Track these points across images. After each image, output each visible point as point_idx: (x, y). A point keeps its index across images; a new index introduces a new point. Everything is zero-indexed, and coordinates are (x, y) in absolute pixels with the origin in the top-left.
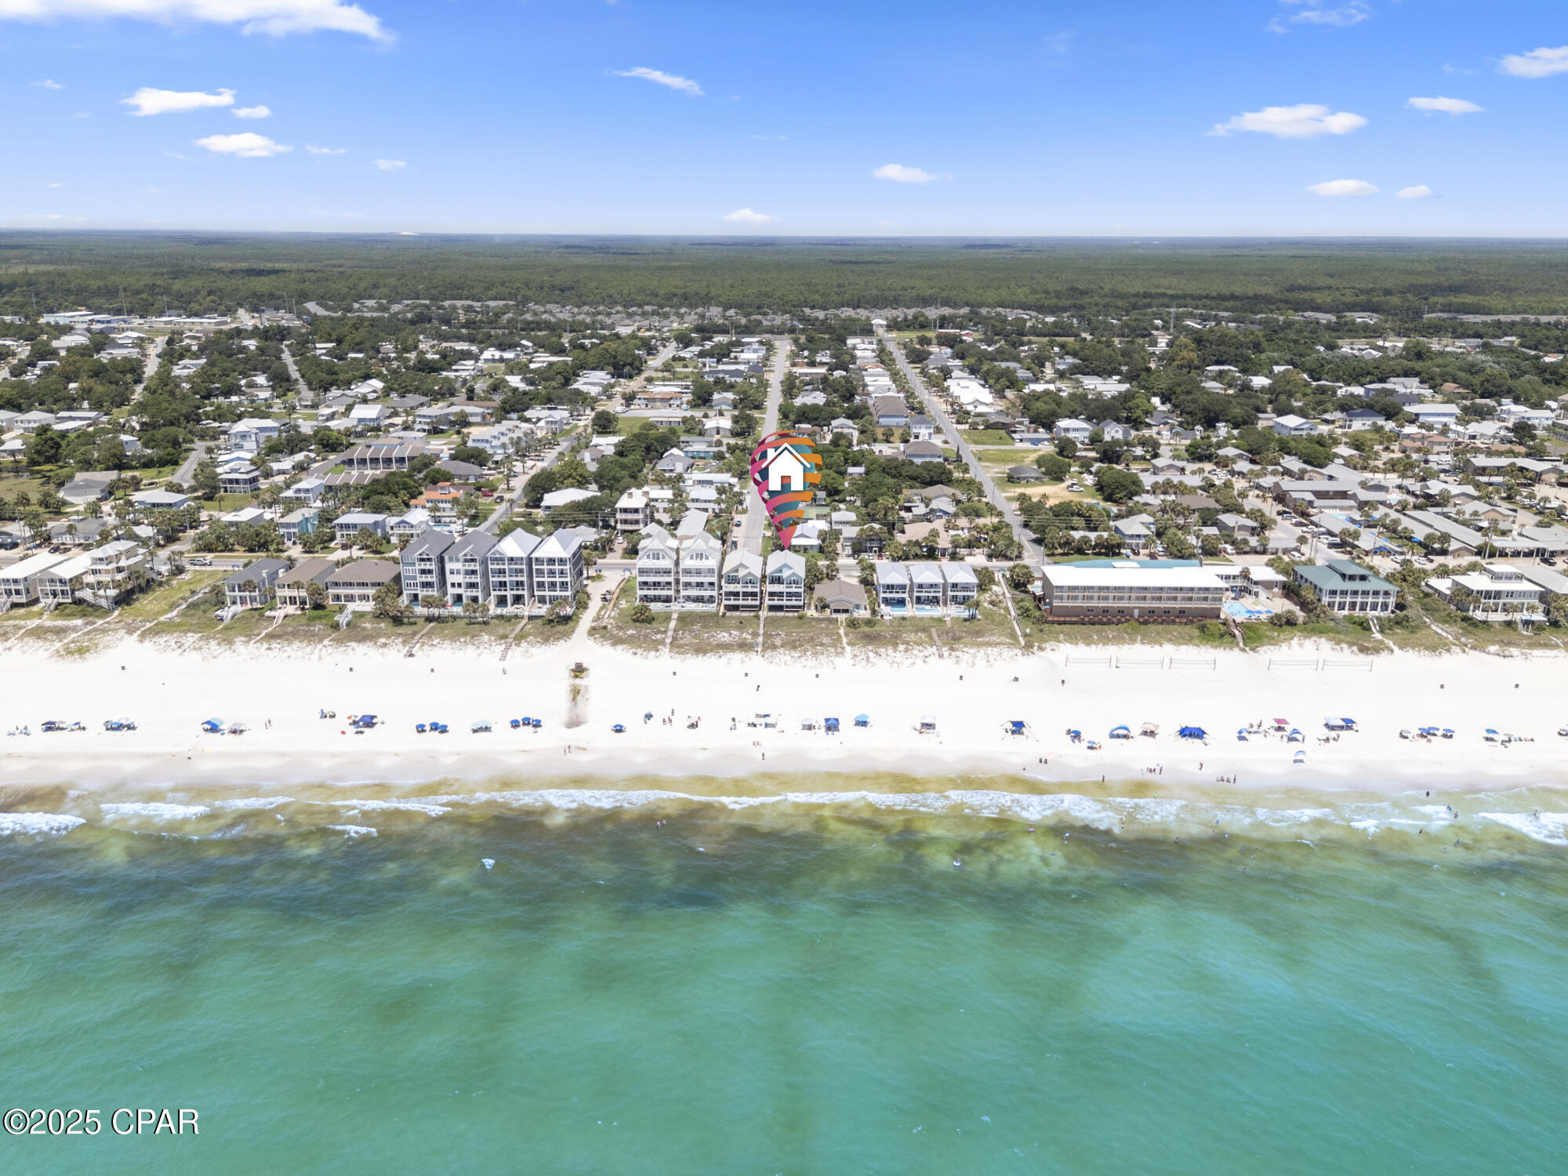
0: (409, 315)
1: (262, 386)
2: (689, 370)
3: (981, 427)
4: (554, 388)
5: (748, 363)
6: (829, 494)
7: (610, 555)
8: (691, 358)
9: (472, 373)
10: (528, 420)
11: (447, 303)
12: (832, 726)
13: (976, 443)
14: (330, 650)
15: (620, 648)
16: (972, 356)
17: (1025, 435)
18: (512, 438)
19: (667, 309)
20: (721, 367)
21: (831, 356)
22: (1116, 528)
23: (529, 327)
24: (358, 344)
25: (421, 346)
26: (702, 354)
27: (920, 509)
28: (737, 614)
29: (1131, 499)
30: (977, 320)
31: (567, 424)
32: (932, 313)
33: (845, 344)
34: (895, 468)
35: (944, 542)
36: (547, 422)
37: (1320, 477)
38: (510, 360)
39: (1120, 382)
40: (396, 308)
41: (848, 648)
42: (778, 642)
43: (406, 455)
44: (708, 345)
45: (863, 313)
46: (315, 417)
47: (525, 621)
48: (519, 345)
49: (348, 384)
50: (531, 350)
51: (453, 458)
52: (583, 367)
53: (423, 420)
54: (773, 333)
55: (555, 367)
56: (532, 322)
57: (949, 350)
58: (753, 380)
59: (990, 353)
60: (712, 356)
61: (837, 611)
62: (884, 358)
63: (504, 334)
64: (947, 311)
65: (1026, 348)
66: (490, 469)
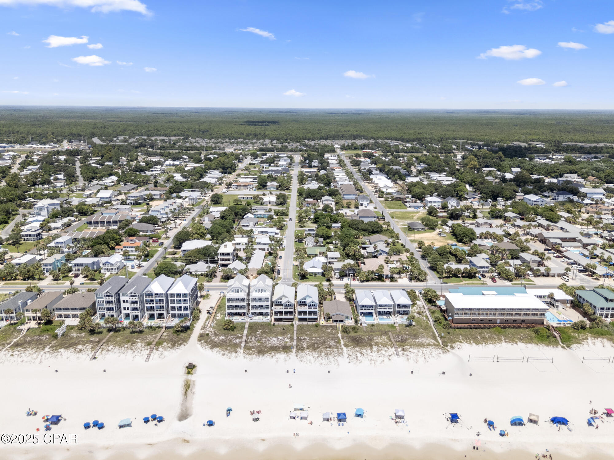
0: (136, 144)
1: (61, 179)
2: (257, 169)
3: (390, 200)
4: (195, 180)
5: (282, 166)
6: (325, 239)
7: (214, 279)
8: (257, 164)
9: (159, 172)
10: (180, 197)
11: (153, 138)
12: (342, 418)
13: (390, 208)
14: (48, 355)
15: (215, 350)
16: (380, 163)
17: (412, 204)
18: (171, 209)
19: (247, 141)
20: (271, 168)
21: (319, 163)
22: (471, 261)
23: (187, 149)
24: (110, 158)
25: (139, 158)
26: (262, 162)
27: (371, 249)
28: (281, 323)
29: (471, 242)
30: (378, 146)
31: (199, 199)
32: (359, 142)
33: (324, 157)
34: (356, 225)
35: (386, 271)
36: (190, 199)
37: (557, 228)
38: (178, 165)
39: (447, 176)
40: (132, 140)
41: (345, 349)
42: (305, 345)
43: (118, 220)
44: (265, 158)
45: (329, 142)
46: (81, 196)
47: (164, 330)
48: (182, 158)
49: (101, 178)
50: (187, 160)
51: (141, 221)
52: (210, 168)
53: (131, 198)
54: (292, 151)
55: (196, 170)
56: (189, 147)
57: (369, 160)
58: (285, 175)
59: (387, 162)
60: (267, 163)
61: (336, 321)
62: (341, 163)
63: (176, 152)
64: (364, 141)
65: (402, 159)
66: (159, 226)
